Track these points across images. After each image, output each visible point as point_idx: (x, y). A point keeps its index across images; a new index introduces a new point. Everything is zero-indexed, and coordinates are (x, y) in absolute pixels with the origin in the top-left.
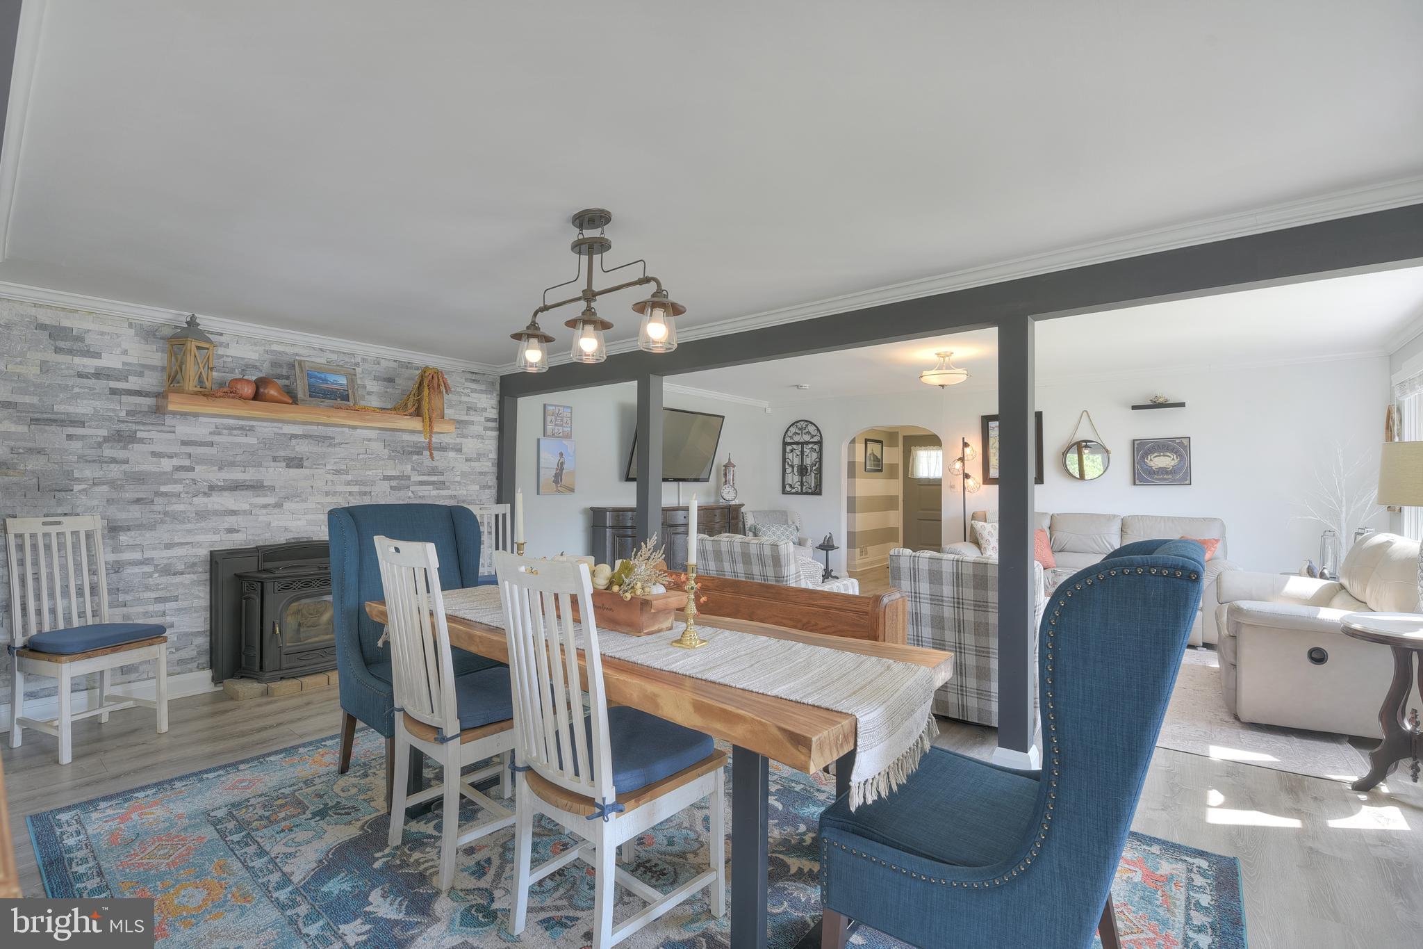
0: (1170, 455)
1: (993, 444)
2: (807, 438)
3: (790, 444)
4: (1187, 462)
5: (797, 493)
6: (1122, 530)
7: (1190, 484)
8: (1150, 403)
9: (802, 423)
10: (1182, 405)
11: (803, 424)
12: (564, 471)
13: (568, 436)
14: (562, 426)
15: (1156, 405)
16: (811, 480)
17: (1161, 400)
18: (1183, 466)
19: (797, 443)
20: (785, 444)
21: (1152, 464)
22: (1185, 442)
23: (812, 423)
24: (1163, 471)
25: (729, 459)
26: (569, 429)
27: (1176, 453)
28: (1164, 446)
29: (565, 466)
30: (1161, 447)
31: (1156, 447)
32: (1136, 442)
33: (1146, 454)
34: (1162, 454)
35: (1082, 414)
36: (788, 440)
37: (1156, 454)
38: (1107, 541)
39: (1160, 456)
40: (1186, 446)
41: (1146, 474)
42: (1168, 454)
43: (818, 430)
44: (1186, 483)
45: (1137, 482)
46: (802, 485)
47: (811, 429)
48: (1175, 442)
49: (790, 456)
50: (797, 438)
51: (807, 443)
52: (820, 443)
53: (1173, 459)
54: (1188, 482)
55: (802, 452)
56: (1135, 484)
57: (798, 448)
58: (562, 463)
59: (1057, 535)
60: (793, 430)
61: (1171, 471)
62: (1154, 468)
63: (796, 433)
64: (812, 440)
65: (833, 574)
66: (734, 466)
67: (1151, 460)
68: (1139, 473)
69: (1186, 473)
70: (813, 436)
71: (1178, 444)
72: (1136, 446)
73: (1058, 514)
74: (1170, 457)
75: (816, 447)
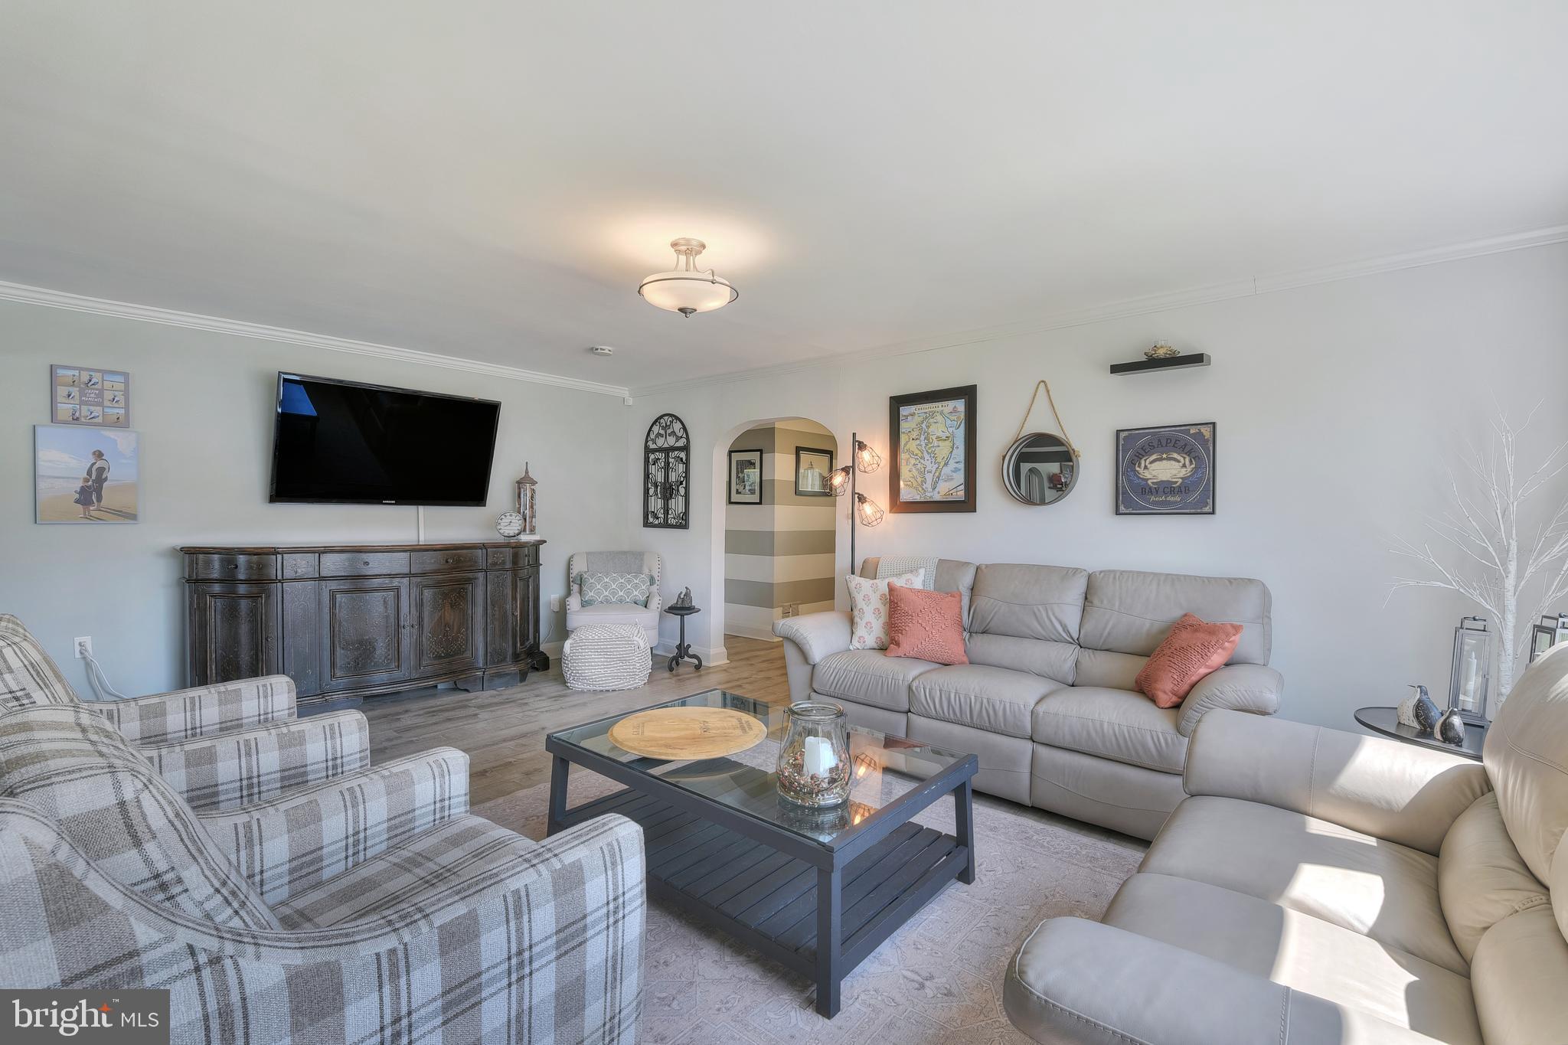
0: (1179, 458)
1: (905, 445)
2: (671, 441)
3: (654, 451)
4: (1208, 471)
5: (659, 526)
6: (1086, 598)
7: (1213, 513)
8: (1144, 358)
9: (666, 418)
10: (1197, 359)
11: (668, 419)
12: (105, 484)
13: (121, 423)
14: (101, 404)
15: (1153, 362)
16: (677, 504)
17: (1161, 353)
18: (1201, 479)
19: (660, 450)
20: (648, 451)
21: (1147, 475)
22: (1206, 432)
23: (677, 418)
24: (1167, 488)
25: (527, 472)
26: (122, 411)
27: (1189, 453)
28: (1168, 440)
29: (110, 475)
30: (1164, 442)
31: (1155, 444)
32: (1123, 435)
33: (1139, 456)
34: (1164, 456)
35: (1038, 385)
36: (652, 446)
37: (1154, 457)
38: (1056, 618)
39: (1161, 459)
40: (1208, 440)
41: (1135, 492)
42: (1175, 455)
43: (684, 428)
44: (1207, 509)
45: (1122, 509)
46: (666, 512)
47: (677, 426)
48: (1187, 432)
49: (653, 469)
50: (660, 442)
51: (673, 449)
52: (686, 448)
53: (1184, 466)
54: (1208, 509)
55: (667, 464)
56: (1118, 513)
57: (661, 456)
58: (101, 470)
59: (982, 602)
60: (656, 429)
61: (1179, 487)
62: (1149, 482)
63: (659, 435)
64: (678, 445)
65: (691, 651)
66: (534, 483)
67: (1146, 467)
68: (1125, 493)
69: (1206, 489)
70: (678, 439)
71: (1194, 436)
72: (1122, 442)
73: (987, 566)
74: (1179, 461)
75: (683, 455)
